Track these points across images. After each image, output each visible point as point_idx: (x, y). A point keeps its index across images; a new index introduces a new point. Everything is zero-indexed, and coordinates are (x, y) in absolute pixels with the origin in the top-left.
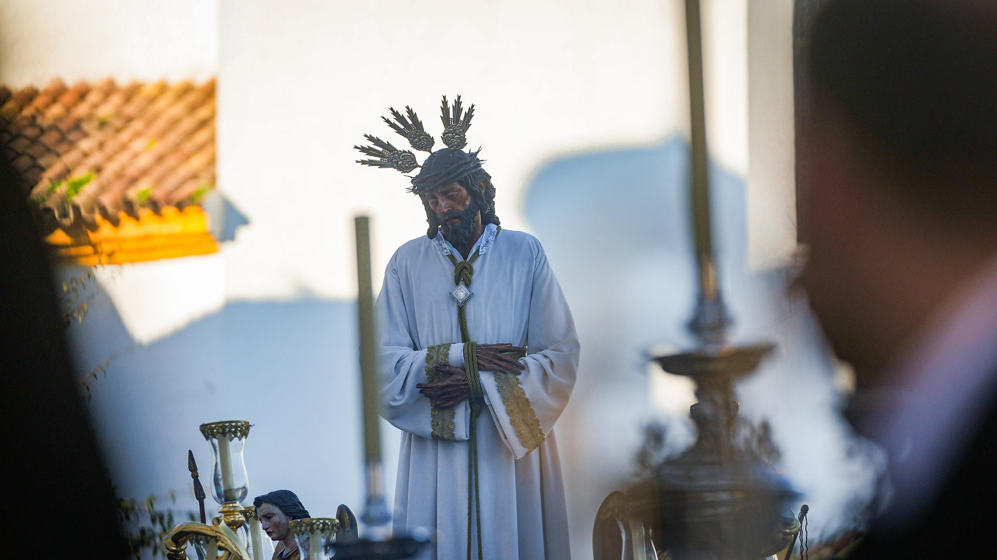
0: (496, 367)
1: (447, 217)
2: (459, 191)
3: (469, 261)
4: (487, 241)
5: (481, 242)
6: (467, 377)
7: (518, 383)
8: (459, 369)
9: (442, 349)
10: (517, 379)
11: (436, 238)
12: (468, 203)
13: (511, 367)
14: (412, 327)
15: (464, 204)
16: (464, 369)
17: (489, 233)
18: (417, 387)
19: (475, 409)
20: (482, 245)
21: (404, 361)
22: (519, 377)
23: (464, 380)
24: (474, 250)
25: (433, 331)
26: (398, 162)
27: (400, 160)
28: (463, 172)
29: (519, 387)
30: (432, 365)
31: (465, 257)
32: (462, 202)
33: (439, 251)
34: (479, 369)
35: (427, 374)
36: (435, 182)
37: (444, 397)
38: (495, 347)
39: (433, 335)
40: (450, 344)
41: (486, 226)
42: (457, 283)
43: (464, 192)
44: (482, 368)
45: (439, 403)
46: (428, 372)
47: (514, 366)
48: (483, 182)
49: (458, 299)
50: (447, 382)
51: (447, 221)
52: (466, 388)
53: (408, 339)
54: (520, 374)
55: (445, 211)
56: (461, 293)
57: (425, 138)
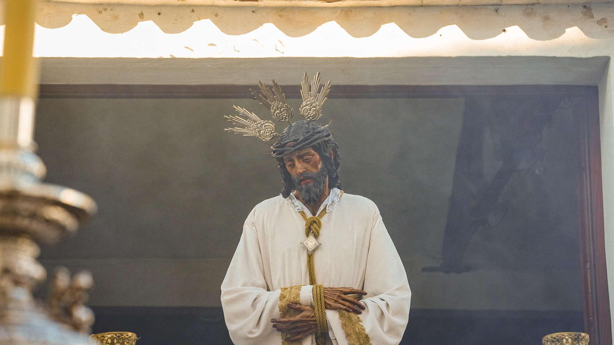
0: (342, 306)
1: (302, 177)
2: (313, 155)
3: (318, 216)
4: (333, 202)
5: (328, 201)
6: (315, 314)
7: (360, 321)
8: (308, 308)
9: (293, 290)
10: (358, 318)
11: (289, 197)
12: (319, 167)
13: (353, 307)
14: (266, 271)
15: (316, 167)
16: (312, 306)
17: (334, 195)
18: (272, 322)
19: (319, 342)
20: (328, 204)
21: (261, 299)
22: (359, 316)
23: (313, 317)
24: (322, 208)
25: (284, 276)
26: (260, 131)
27: (262, 130)
28: (317, 139)
29: (360, 325)
30: (284, 303)
31: (314, 214)
32: (315, 166)
33: (291, 208)
34: (326, 308)
35: (280, 311)
36: (293, 147)
37: (295, 331)
38: (340, 289)
39: (284, 279)
40: (301, 286)
41: (331, 189)
42: (307, 235)
43: (318, 157)
44: (328, 307)
45: (289, 336)
46: (281, 309)
47: (355, 306)
48: (332, 150)
49: (308, 249)
50: (298, 317)
51: (301, 181)
52: (313, 324)
53: (262, 282)
54: (360, 313)
55: (301, 171)
56: (311, 243)
57: (286, 110)
